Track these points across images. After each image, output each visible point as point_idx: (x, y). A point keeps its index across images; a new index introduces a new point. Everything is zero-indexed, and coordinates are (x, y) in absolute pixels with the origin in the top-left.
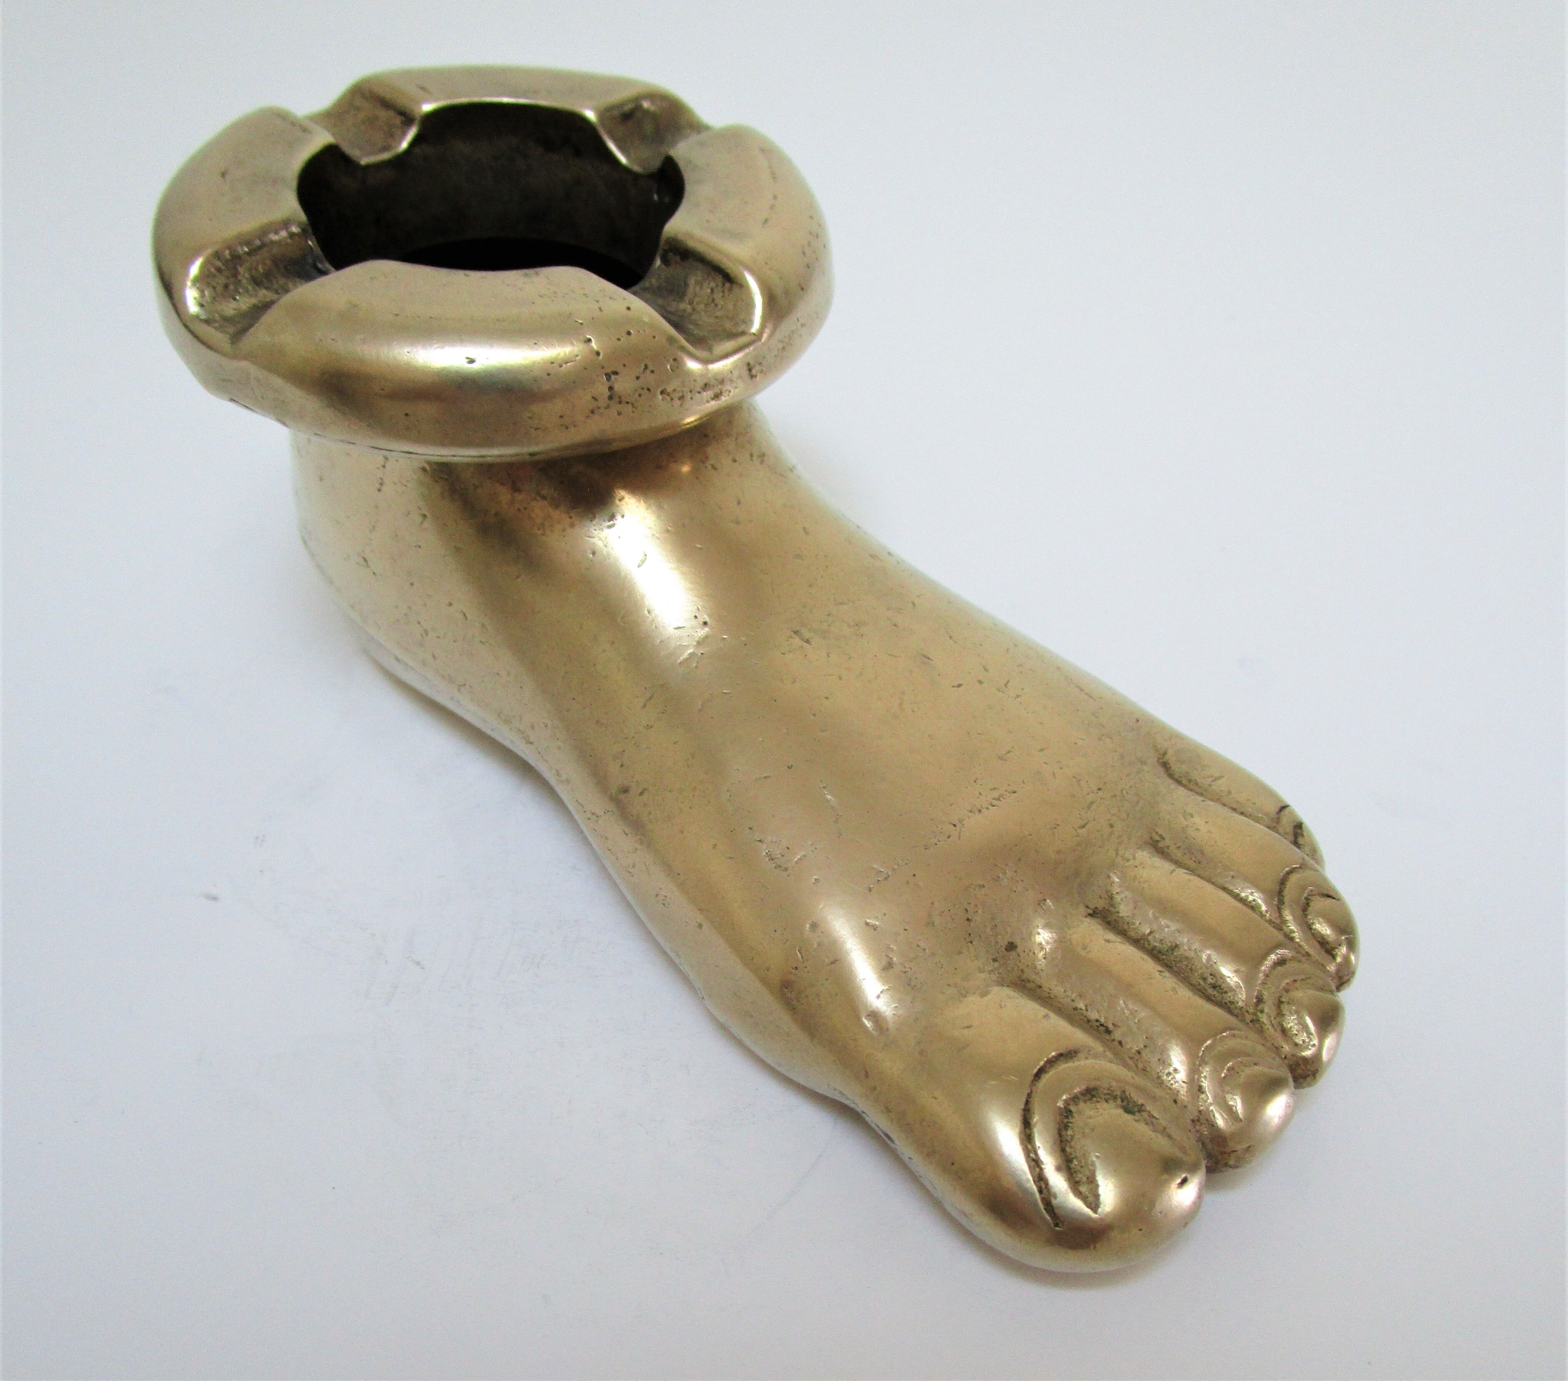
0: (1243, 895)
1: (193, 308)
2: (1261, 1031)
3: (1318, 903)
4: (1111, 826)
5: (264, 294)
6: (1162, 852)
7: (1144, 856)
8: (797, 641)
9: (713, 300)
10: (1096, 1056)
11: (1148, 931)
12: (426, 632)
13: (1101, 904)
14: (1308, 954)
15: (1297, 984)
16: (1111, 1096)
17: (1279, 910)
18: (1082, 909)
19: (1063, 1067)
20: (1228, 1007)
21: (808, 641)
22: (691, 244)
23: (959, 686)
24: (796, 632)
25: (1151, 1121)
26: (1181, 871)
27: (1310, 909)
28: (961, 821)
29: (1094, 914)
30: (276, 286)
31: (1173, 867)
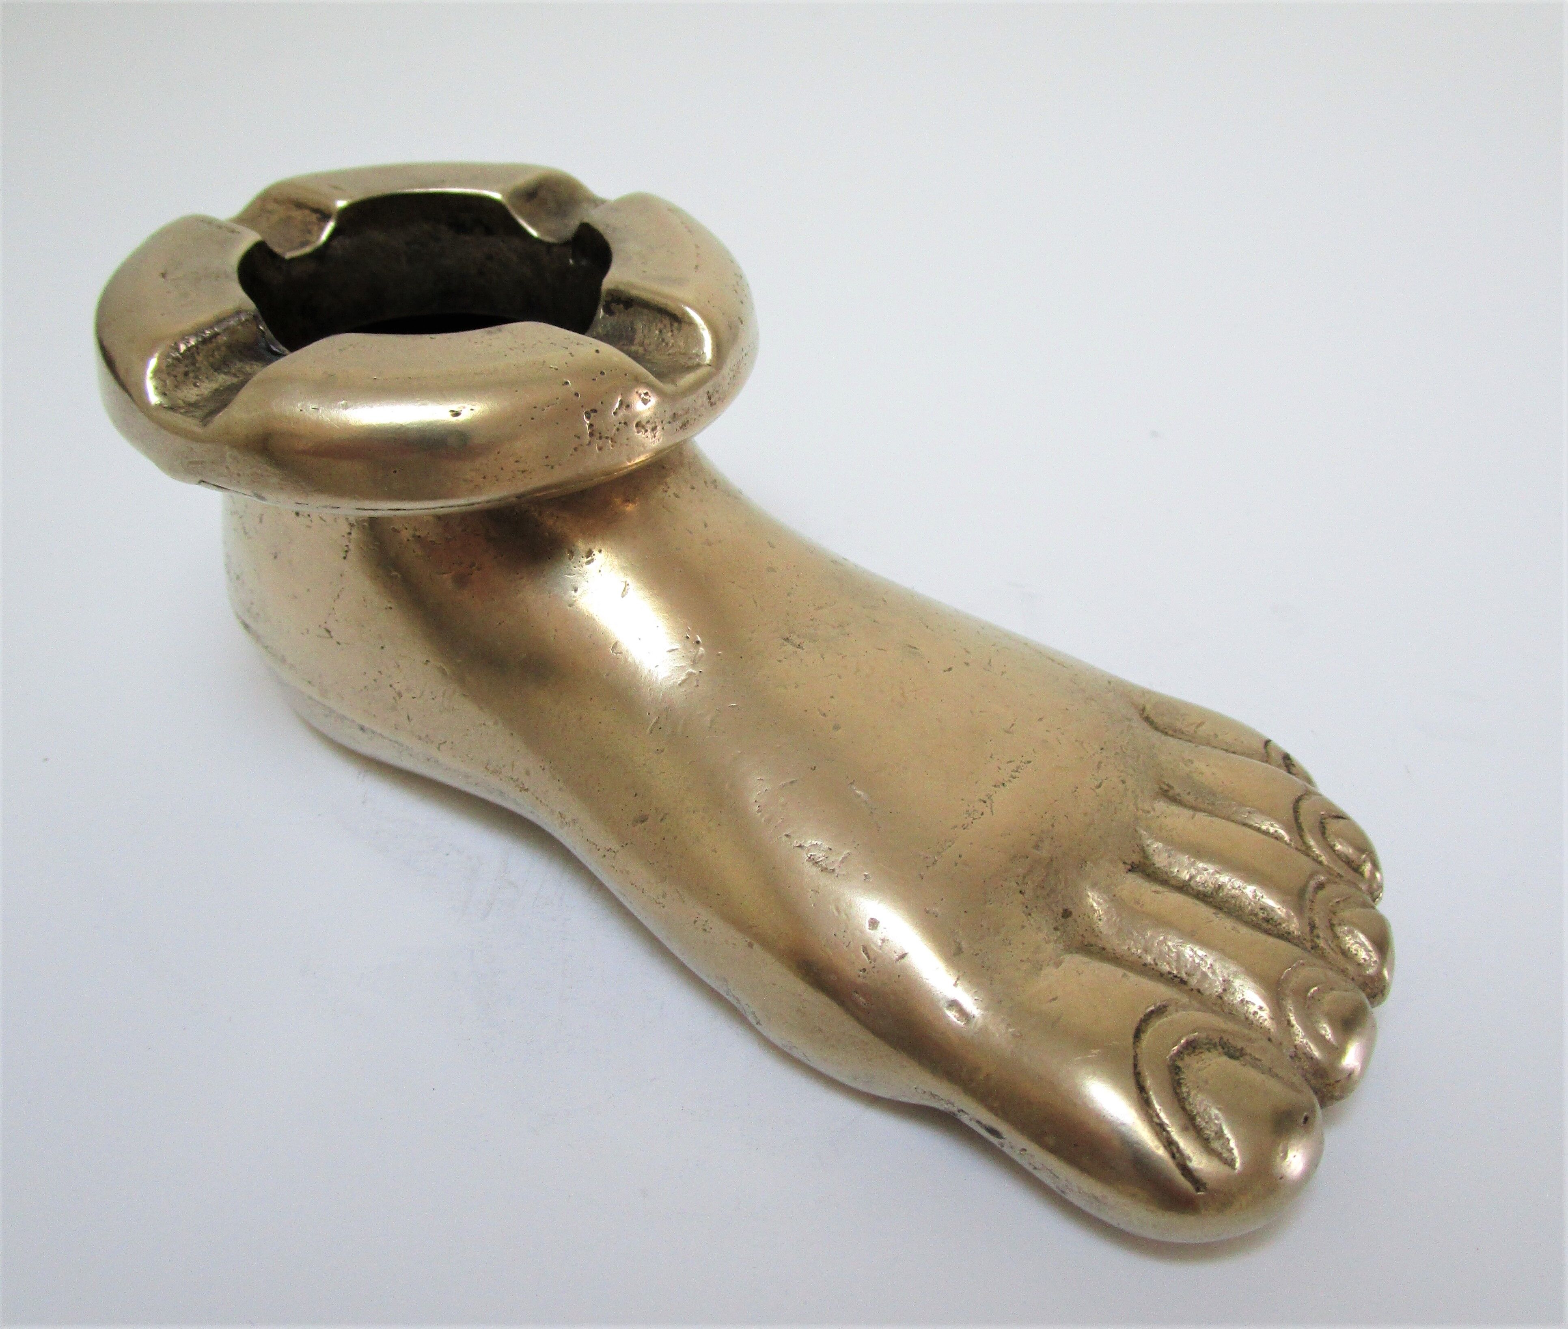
0: (1264, 827)
1: (154, 398)
2: (1323, 956)
3: (1333, 826)
4: (1123, 782)
5: (222, 380)
6: (1175, 800)
7: (1161, 806)
8: (789, 648)
9: (663, 340)
10: (1185, 1007)
11: (1187, 877)
12: (400, 695)
13: (1136, 858)
14: (1339, 876)
15: (1341, 905)
16: (1211, 1045)
17: (1302, 837)
18: (1121, 865)
19: (1158, 1024)
20: (1285, 936)
21: (799, 646)
22: (634, 292)
23: (950, 669)
24: (787, 640)
25: (1255, 1063)
26: (1200, 815)
27: (1327, 832)
28: (990, 797)
29: (1133, 868)
30: (233, 370)
31: (1191, 812)
